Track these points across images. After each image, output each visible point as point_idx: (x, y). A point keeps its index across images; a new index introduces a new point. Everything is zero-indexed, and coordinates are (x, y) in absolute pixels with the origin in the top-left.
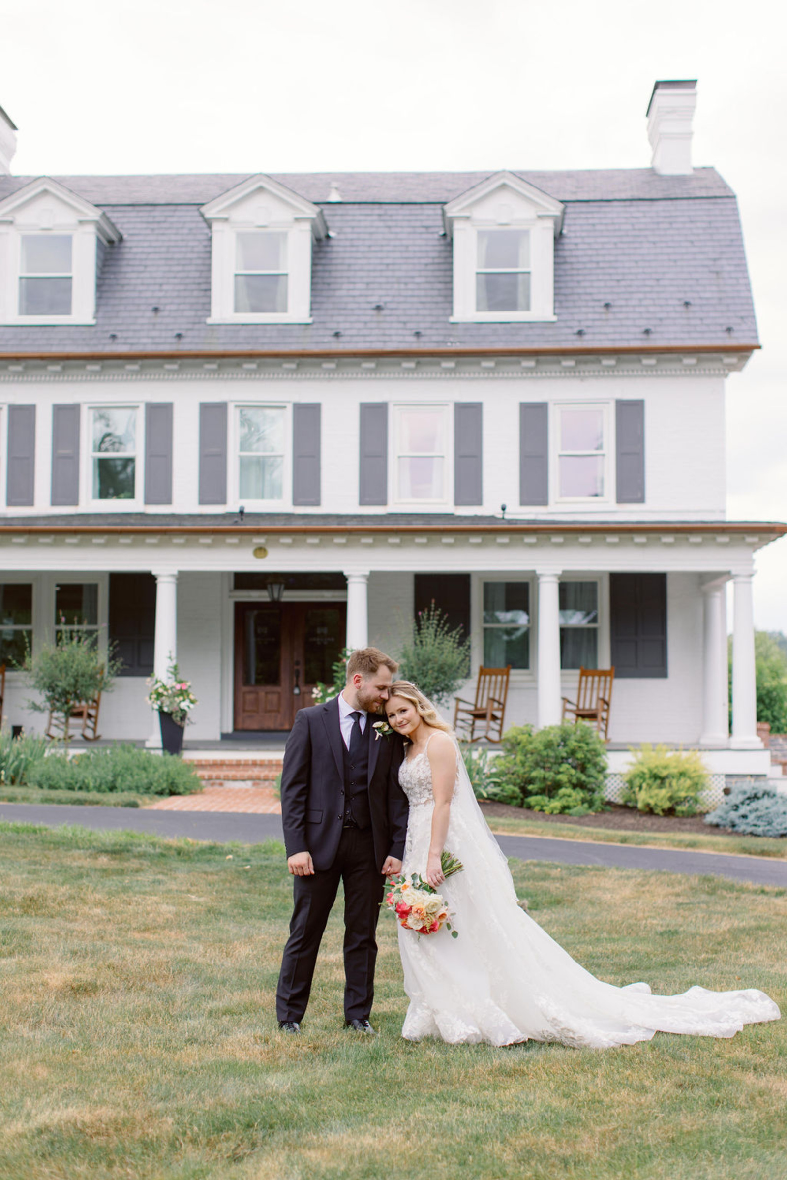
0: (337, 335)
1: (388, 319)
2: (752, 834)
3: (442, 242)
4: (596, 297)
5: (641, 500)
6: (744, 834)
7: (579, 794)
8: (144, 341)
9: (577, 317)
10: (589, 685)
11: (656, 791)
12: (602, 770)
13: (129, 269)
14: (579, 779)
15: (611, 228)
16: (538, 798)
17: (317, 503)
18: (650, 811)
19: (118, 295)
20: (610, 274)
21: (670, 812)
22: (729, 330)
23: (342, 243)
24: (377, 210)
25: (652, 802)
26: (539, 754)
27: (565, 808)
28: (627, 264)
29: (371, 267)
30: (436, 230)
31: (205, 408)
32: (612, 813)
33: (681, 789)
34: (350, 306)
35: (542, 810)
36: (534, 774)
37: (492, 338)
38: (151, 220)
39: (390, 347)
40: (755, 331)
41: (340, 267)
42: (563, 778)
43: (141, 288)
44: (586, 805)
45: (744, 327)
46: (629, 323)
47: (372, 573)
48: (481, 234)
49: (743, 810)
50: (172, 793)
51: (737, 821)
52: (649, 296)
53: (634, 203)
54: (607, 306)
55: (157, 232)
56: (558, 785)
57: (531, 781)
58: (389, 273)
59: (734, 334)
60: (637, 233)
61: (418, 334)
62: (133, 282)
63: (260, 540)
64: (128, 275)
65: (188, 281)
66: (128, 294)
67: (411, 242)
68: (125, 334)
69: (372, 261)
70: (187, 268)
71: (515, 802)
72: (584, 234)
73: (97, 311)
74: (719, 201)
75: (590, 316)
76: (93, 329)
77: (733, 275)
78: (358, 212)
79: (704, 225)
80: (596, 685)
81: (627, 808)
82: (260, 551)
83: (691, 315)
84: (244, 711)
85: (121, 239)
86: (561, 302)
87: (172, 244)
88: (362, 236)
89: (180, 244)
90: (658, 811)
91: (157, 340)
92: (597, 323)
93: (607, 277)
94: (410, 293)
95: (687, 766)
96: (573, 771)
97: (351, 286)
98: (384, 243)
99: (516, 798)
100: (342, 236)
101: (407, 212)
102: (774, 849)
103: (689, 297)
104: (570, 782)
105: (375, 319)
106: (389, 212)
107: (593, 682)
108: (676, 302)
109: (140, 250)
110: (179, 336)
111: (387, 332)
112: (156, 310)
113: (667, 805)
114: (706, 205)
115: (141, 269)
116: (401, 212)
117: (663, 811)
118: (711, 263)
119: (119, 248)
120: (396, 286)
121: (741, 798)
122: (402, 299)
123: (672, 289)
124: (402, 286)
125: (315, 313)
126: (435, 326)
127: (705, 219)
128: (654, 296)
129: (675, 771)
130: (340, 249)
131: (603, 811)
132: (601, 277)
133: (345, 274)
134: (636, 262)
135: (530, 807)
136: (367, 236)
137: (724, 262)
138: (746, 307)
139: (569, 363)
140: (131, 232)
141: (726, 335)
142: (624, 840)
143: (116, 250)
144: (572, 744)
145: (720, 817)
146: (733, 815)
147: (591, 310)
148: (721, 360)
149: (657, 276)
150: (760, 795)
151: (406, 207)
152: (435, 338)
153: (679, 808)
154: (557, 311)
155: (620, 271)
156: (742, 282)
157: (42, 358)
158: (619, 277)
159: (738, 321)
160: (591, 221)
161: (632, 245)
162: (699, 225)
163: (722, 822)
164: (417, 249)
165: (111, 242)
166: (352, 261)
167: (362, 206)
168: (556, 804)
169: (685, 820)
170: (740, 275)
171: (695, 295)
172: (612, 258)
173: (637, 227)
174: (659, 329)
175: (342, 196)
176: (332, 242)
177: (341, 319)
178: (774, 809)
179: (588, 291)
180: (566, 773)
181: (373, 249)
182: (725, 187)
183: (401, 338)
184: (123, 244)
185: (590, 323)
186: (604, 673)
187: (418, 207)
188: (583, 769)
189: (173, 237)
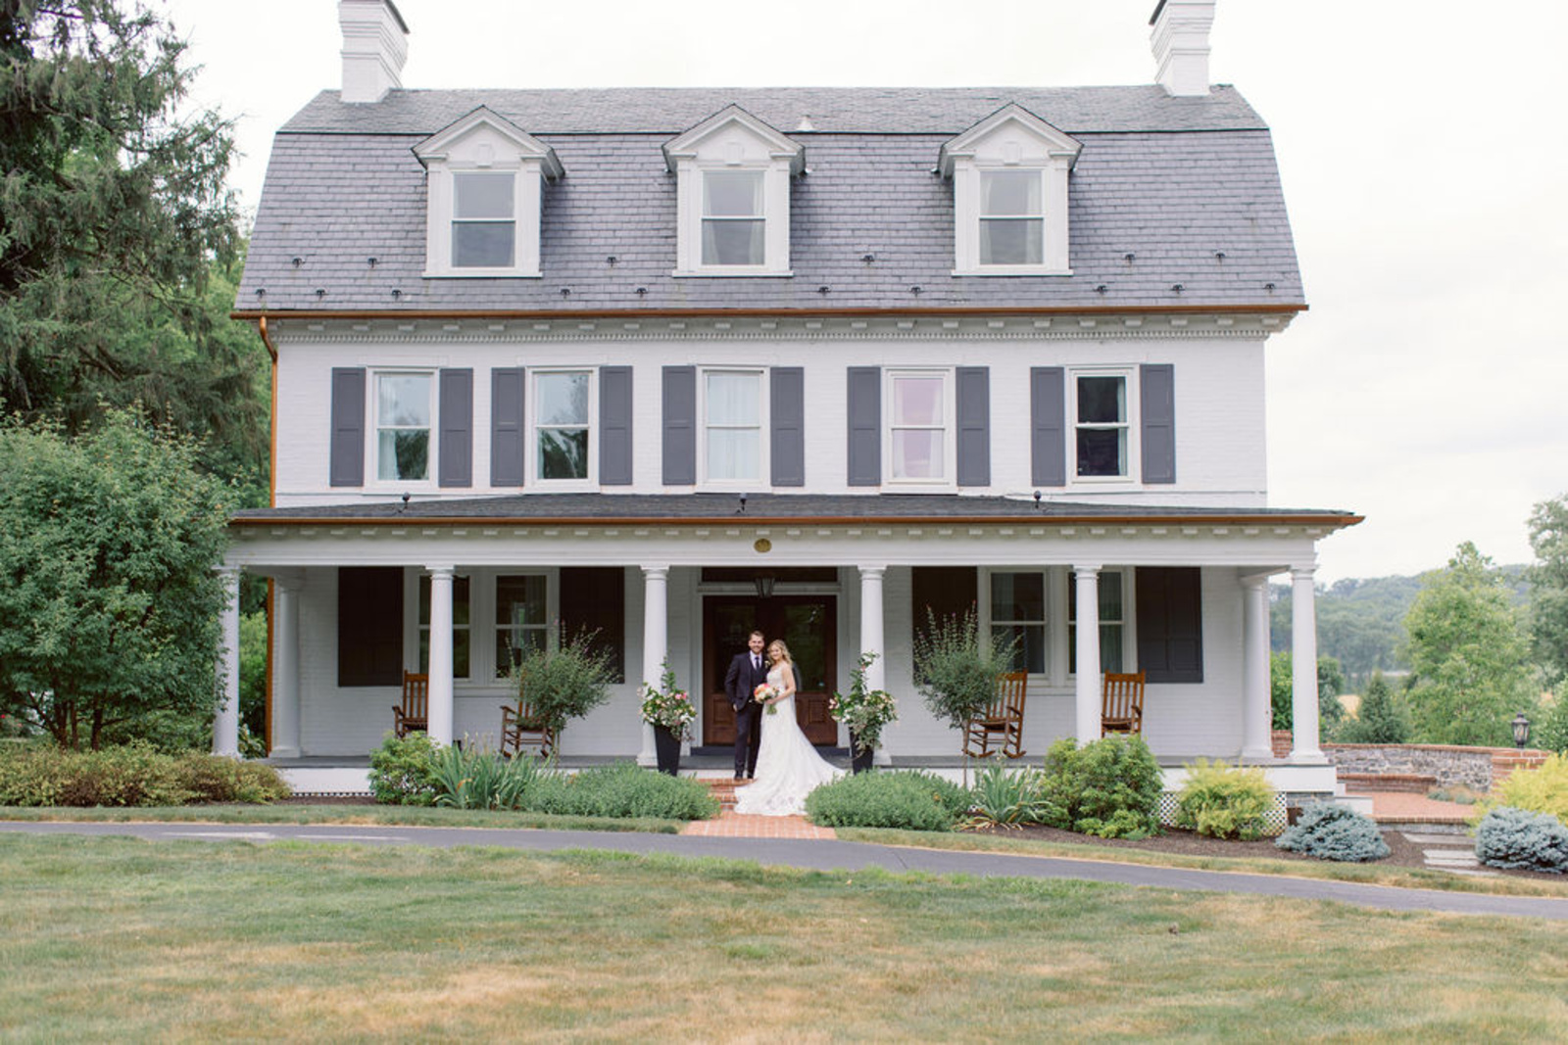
0: (823, 290)
1: (880, 272)
2: (1331, 858)
3: (935, 181)
4: (1115, 247)
5: (1171, 480)
6: (1322, 858)
7: (1135, 816)
8: (602, 297)
9: (1096, 271)
10: (1117, 691)
11: (1217, 812)
12: (1157, 788)
13: (575, 211)
14: (1134, 799)
15: (1127, 165)
16: (1091, 820)
17: (801, 484)
18: (1211, 834)
19: (565, 242)
20: (1131, 220)
21: (1233, 836)
22: (1270, 287)
23: (819, 181)
24: (857, 142)
25: (1214, 824)
26: (1092, 773)
27: (1121, 831)
28: (1149, 209)
29: (857, 211)
30: (929, 166)
31: (669, 373)
32: (1168, 836)
33: (1245, 808)
34: (836, 256)
35: (1095, 834)
36: (1085, 794)
37: (1001, 295)
38: (595, 152)
39: (886, 305)
40: (1300, 288)
41: (819, 211)
42: (1118, 797)
43: (592, 234)
44: (1144, 828)
45: (1286, 284)
46: (1156, 278)
47: (888, 567)
48: (984, 175)
49: (1320, 832)
50: (693, 818)
51: (1314, 845)
52: (1175, 246)
53: (1152, 136)
54: (1130, 257)
55: (602, 167)
56: (1112, 807)
57: (1081, 802)
58: (877, 218)
59: (1276, 292)
60: (1158, 172)
61: (916, 290)
62: (582, 226)
63: (763, 532)
64: (575, 219)
65: (645, 226)
66: (579, 242)
67: (899, 181)
68: (577, 289)
69: (856, 203)
70: (642, 211)
71: (1063, 825)
72: (1097, 173)
73: (543, 262)
74: (1249, 134)
75: (1112, 270)
76: (540, 283)
77: (1271, 222)
78: (835, 144)
79: (1234, 163)
80: (1124, 691)
81: (1184, 831)
82: (763, 545)
83: (1225, 269)
84: (715, 722)
85: (563, 175)
86: (1076, 253)
87: (622, 181)
88: (842, 173)
89: (633, 181)
90: (1221, 834)
91: (616, 297)
92: (1119, 278)
93: (1127, 224)
94: (902, 241)
95: (1250, 784)
96: (1129, 791)
97: (835, 233)
98: (869, 181)
99: (1065, 821)
100: (819, 174)
101: (892, 145)
102: (1368, 874)
103: (1222, 248)
104: (1125, 802)
105: (865, 272)
106: (870, 145)
107: (1121, 687)
108: (1208, 254)
109: (585, 189)
110: (641, 291)
111: (881, 287)
112: (612, 260)
113: (1231, 827)
114: (1233, 139)
115: (590, 211)
116: (885, 144)
117: (1226, 833)
118: (1245, 207)
119: (561, 186)
120: (886, 233)
121: (1316, 819)
122: (894, 249)
123: (1201, 238)
124: (894, 233)
125: (795, 264)
126: (934, 280)
127: (1237, 155)
128: (1183, 246)
129: (1235, 790)
130: (816, 189)
131: (1159, 835)
132: (1119, 224)
133: (826, 218)
134: (1160, 206)
135: (1081, 831)
136: (848, 174)
137: (1258, 207)
138: (1289, 261)
139: (1088, 323)
140: (573, 167)
141: (1266, 293)
142: (1205, 866)
143: (557, 189)
144: (1126, 759)
145: (1294, 841)
146: (1309, 838)
147: (1111, 262)
148: (1260, 321)
149: (1185, 224)
150: (1336, 816)
151: (889, 138)
152: (936, 295)
153: (1243, 831)
154: (1073, 264)
155: (1141, 216)
156: (1281, 230)
157: (484, 317)
158: (1142, 224)
159: (1281, 277)
160: (1104, 158)
161: (1153, 186)
162: (1229, 163)
163: (1296, 846)
164: (907, 189)
165: (551, 179)
166: (834, 203)
167: (839, 137)
168: (1111, 827)
169: (1251, 845)
170: (1279, 222)
171: (1229, 246)
172: (1132, 202)
173: (1157, 164)
174: (1189, 285)
175: (813, 125)
176: (809, 181)
177: (826, 272)
178: (1352, 832)
179: (1106, 240)
180: (1122, 792)
181: (856, 189)
182: (1254, 116)
183: (897, 295)
184: (566, 181)
185: (1112, 278)
186: (1130, 678)
187: (904, 138)
188: (1137, 788)
189: (623, 174)
